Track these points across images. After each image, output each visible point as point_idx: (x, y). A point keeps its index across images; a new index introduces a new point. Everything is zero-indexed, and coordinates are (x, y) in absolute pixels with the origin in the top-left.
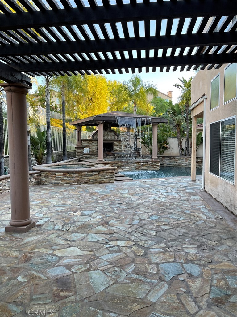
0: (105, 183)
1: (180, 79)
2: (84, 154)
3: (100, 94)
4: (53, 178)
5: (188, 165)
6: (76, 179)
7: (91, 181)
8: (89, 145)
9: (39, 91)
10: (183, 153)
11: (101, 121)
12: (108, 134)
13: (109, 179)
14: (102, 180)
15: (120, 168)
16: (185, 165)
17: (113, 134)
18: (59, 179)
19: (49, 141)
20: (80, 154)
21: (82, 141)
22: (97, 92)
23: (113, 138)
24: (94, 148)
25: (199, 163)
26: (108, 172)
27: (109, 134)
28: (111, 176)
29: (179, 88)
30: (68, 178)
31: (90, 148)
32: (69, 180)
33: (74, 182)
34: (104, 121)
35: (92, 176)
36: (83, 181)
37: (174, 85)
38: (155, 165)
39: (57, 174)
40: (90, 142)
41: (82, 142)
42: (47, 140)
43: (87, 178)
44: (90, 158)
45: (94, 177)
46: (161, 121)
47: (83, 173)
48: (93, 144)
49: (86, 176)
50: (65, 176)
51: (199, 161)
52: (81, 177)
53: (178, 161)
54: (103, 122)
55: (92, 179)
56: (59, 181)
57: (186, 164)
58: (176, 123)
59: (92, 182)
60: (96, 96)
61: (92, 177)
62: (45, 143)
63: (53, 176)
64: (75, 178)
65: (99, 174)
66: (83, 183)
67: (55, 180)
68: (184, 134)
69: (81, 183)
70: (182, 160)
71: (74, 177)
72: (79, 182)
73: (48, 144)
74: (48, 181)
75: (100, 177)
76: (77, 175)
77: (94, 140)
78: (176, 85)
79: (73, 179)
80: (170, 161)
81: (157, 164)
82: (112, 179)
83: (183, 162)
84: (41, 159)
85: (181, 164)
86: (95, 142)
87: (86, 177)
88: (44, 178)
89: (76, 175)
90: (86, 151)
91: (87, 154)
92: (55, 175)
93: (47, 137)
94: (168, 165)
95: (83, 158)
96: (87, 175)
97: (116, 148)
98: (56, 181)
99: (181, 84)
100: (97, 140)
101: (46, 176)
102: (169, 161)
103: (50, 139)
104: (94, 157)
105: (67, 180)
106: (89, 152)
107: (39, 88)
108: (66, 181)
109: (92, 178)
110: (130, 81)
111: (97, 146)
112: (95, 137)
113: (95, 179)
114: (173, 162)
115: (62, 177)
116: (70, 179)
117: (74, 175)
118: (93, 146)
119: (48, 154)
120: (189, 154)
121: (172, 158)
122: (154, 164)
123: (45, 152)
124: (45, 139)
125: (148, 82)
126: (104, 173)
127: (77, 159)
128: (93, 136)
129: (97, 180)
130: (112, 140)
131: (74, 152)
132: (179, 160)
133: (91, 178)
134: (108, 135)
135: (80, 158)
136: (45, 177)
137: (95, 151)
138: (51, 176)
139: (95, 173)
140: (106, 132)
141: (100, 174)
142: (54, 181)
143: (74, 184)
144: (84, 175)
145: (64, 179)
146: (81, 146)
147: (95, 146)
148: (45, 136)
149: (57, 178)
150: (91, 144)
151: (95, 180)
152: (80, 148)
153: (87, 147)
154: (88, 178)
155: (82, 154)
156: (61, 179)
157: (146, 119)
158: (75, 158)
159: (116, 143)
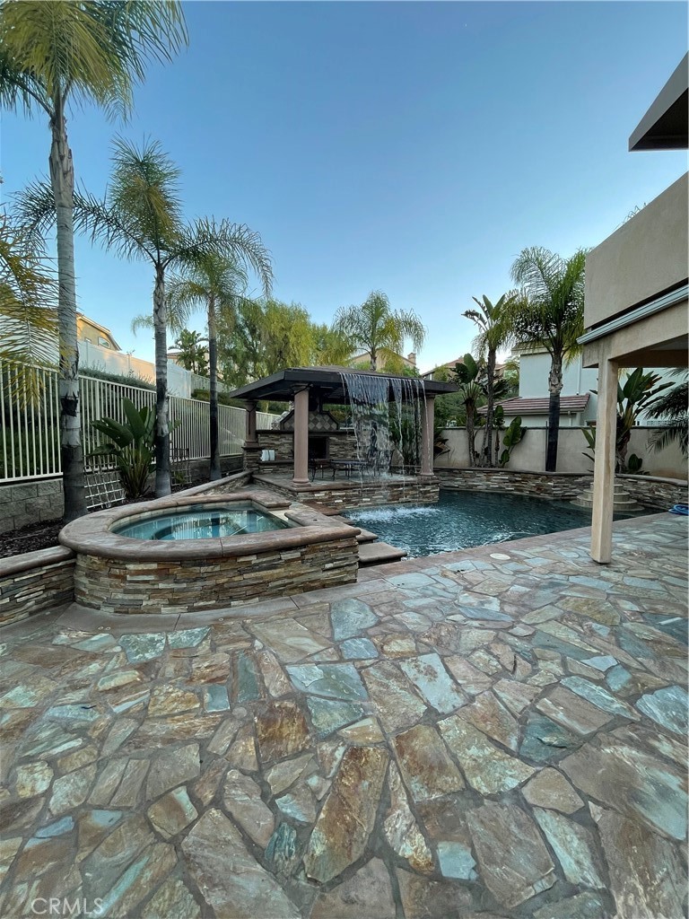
0: (324, 586)
1: (476, 300)
2: (261, 464)
3: (298, 344)
4: (117, 582)
5: (493, 488)
6: (210, 583)
7: (272, 588)
8: (273, 444)
9: (183, 340)
10: (477, 461)
11: (304, 382)
12: (315, 419)
13: (337, 571)
14: (313, 577)
15: (348, 502)
16: (485, 487)
17: (327, 418)
18: (142, 587)
19: (162, 433)
20: (253, 463)
21: (257, 432)
22: (292, 339)
23: (327, 427)
24: (285, 449)
25: (516, 484)
26: (336, 548)
27: (319, 418)
28: (344, 559)
29: (473, 319)
30: (176, 582)
31: (276, 450)
32: (183, 590)
33: (201, 599)
34: (310, 383)
35: (275, 567)
36: (242, 591)
37: (464, 313)
38: (429, 491)
39: (131, 567)
40: (276, 437)
41: (257, 437)
42: (156, 431)
43: (257, 578)
44: (275, 472)
45: (282, 570)
47: (241, 560)
48: (284, 441)
49: (252, 568)
50: (163, 574)
51: (517, 481)
52: (232, 574)
53: (468, 479)
54: (309, 386)
55: (278, 579)
56: (140, 597)
57: (488, 485)
58: (466, 397)
59: (275, 590)
60: (291, 346)
61: (278, 571)
62: (151, 439)
63: (117, 577)
64: (208, 583)
65: (302, 559)
66: (239, 598)
67: (126, 592)
68: (499, 423)
69: (231, 597)
70: (478, 477)
71: (204, 579)
72: (223, 595)
73: (160, 441)
74: (99, 594)
75: (305, 568)
76: (217, 568)
77: (285, 430)
78: (467, 314)
79: (199, 584)
81: (433, 488)
82: (348, 569)
83: (481, 481)
84: (141, 483)
85: (476, 486)
86: (287, 436)
87: (253, 575)
88: (85, 580)
89: (209, 569)
90: (266, 455)
91: (268, 464)
92: (122, 572)
93: (157, 422)
95: (259, 473)
96: (257, 565)
97: (333, 449)
98: (128, 597)
99: (480, 311)
100: (292, 433)
101: (92, 574)
103: (165, 428)
104: (285, 470)
105: (172, 591)
106: (273, 458)
107: (182, 335)
108: (170, 596)
109: (275, 576)
110: (364, 308)
111: (293, 444)
112: (287, 425)
113: (287, 577)
114: (457, 481)
115: (151, 578)
116: (184, 585)
117: (203, 569)
118: (282, 445)
119: (159, 467)
120: (491, 464)
121: (456, 473)
123: (153, 463)
124: (151, 427)
125: (402, 311)
126: (321, 550)
127: (245, 476)
128: (283, 422)
129: (295, 580)
130: (325, 433)
131: (240, 459)
132: (473, 476)
133: (272, 575)
134: (315, 421)
135: (252, 473)
136: (87, 575)
137: (286, 457)
138: (110, 576)
139: (286, 556)
140: (312, 415)
141: (307, 557)
142: (120, 596)
143: (201, 603)
144: (243, 567)
145: (161, 586)
146: (255, 446)
147: (286, 446)
148: (152, 420)
149: (131, 582)
150: (277, 440)
151: (287, 581)
152: (253, 449)
153: (269, 447)
154: (262, 578)
155: (257, 463)
156: (148, 586)
158: (242, 471)
159: (334, 438)
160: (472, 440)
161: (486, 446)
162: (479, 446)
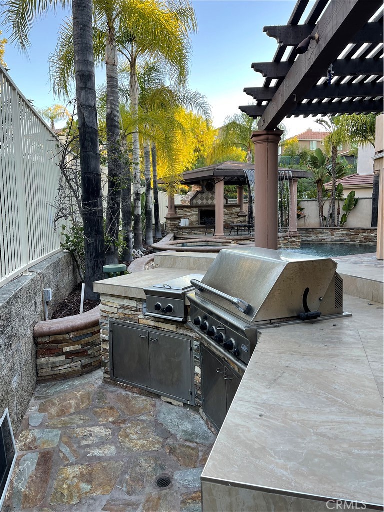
2: (180, 229)
5: (336, 240)
8: (186, 215)
10: (325, 223)
12: (213, 197)
16: (330, 240)
19: (150, 209)
20: (174, 228)
21: (176, 207)
25: (352, 237)
29: (322, 124)
31: (189, 219)
34: (226, 176)
38: (295, 242)
40: (188, 210)
41: (176, 210)
44: (189, 234)
46: (305, 176)
48: (193, 212)
51: (352, 235)
53: (319, 235)
54: (225, 178)
57: (332, 239)
58: (317, 178)
68: (340, 196)
70: (326, 233)
78: (318, 121)
80: (308, 235)
81: (297, 240)
83: (328, 236)
85: (324, 240)
86: (195, 209)
90: (183, 223)
91: (185, 228)
93: (147, 202)
94: (304, 241)
95: (180, 235)
100: (198, 207)
102: (305, 235)
103: (151, 206)
104: (196, 232)
106: (188, 225)
111: (198, 215)
114: (311, 237)
118: (192, 215)
120: (335, 224)
121: (311, 232)
122: (294, 239)
128: (192, 200)
132: (322, 233)
134: (213, 199)
135: (175, 235)
140: (210, 194)
146: (175, 216)
150: (189, 212)
152: (174, 219)
153: (185, 217)
155: (177, 228)
157: (285, 173)
159: (225, 210)
160: (321, 208)
161: (331, 212)
162: (326, 213)
